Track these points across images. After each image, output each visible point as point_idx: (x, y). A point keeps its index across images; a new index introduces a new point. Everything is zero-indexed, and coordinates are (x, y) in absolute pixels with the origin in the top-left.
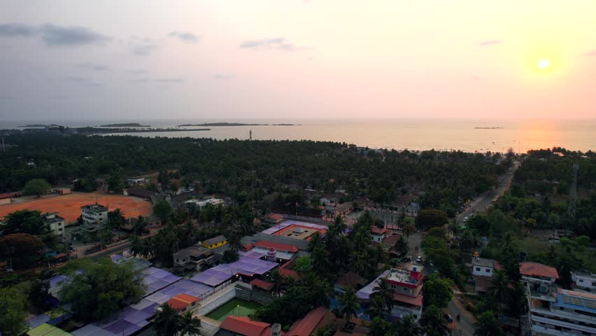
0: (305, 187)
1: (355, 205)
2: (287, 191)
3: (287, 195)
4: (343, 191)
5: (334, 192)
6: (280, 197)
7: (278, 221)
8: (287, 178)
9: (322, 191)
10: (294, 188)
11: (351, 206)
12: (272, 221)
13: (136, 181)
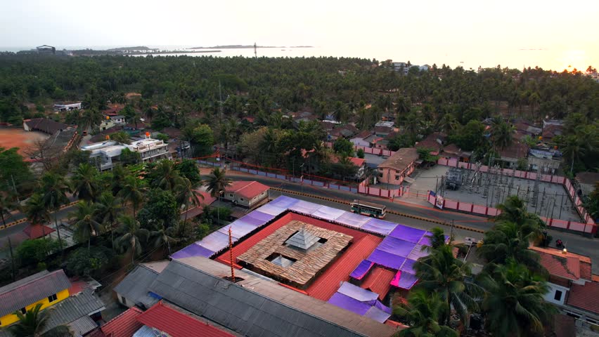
0: (323, 118)
1: (422, 155)
2: (287, 125)
3: (286, 133)
4: (388, 124)
5: (374, 126)
6: (269, 138)
7: (254, 201)
8: (295, 102)
9: (354, 124)
10: (305, 119)
11: (415, 156)
12: (240, 202)
13: (67, 107)
